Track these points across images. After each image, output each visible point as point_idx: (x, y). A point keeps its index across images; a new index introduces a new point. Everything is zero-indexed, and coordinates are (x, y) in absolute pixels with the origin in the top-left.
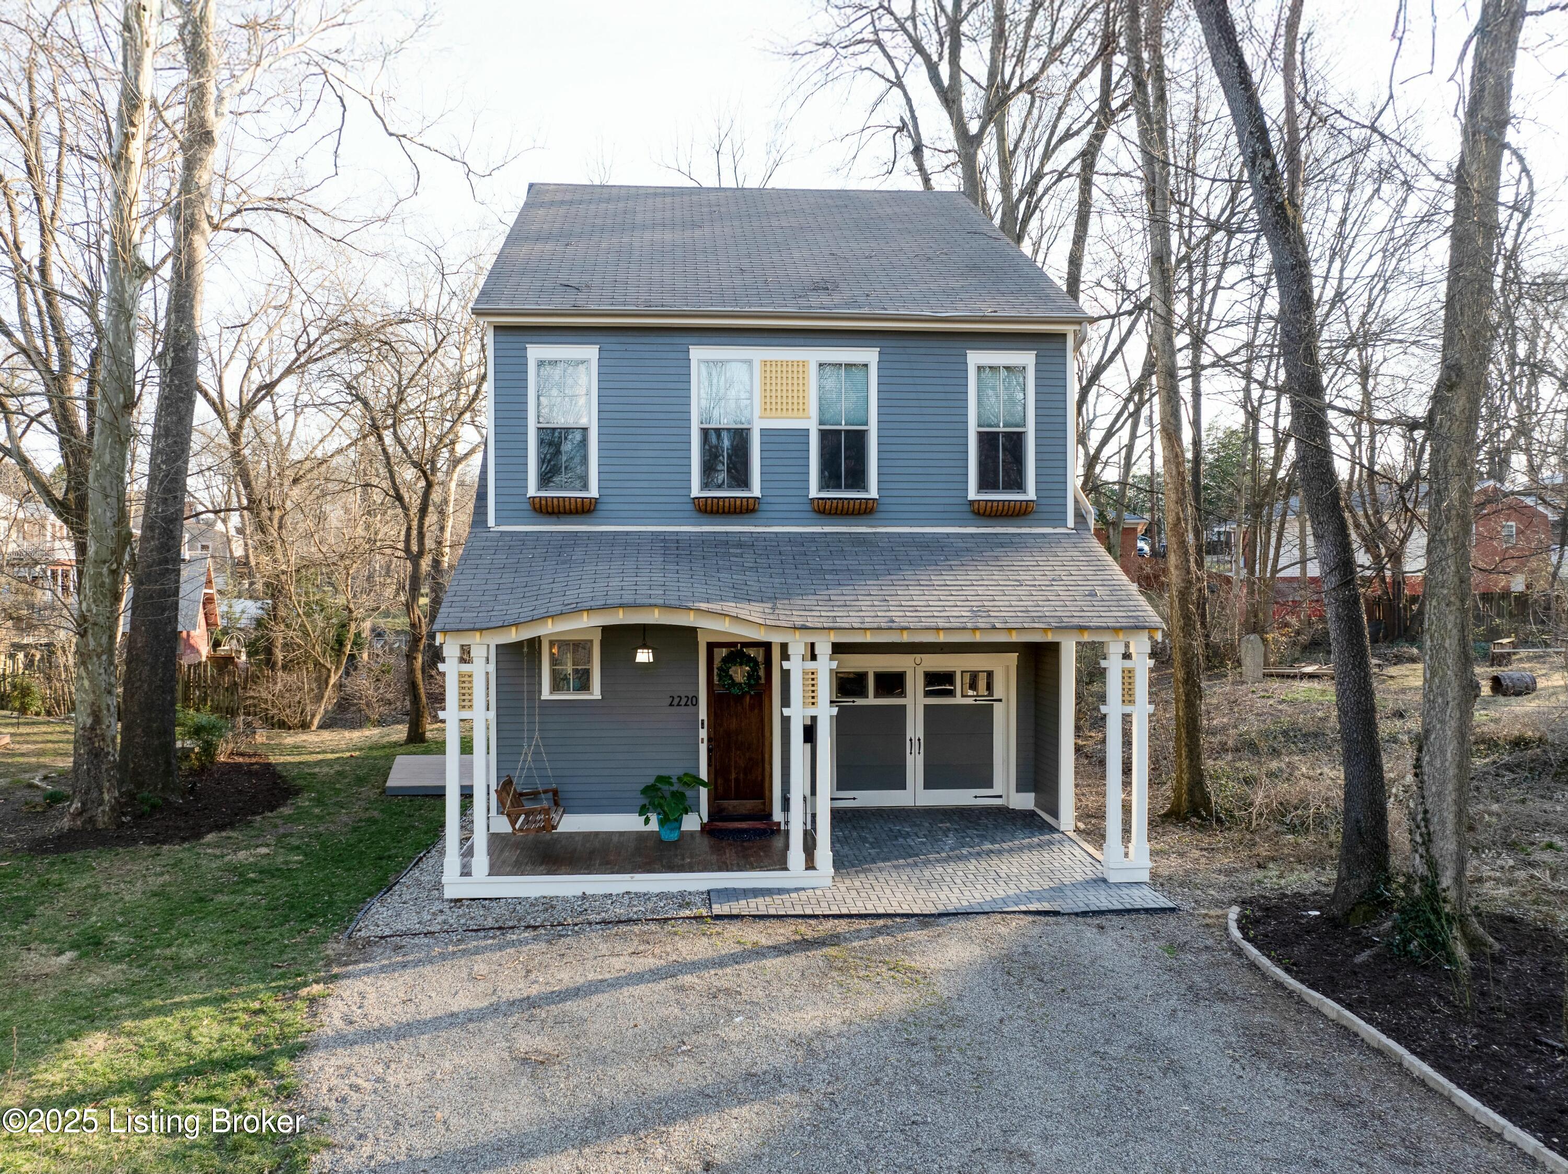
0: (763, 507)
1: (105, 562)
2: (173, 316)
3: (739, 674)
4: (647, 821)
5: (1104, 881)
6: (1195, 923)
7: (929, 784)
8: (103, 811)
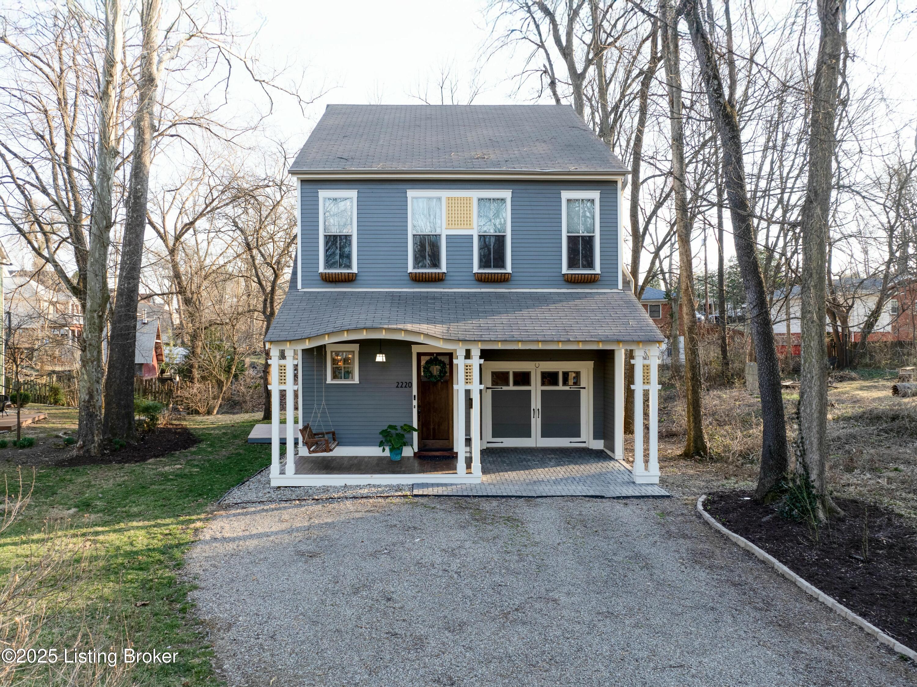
0: (447, 278)
1: (95, 311)
2: (133, 180)
3: (435, 370)
4: (384, 450)
5: (634, 483)
6: (679, 503)
7: (545, 434)
8: (94, 447)
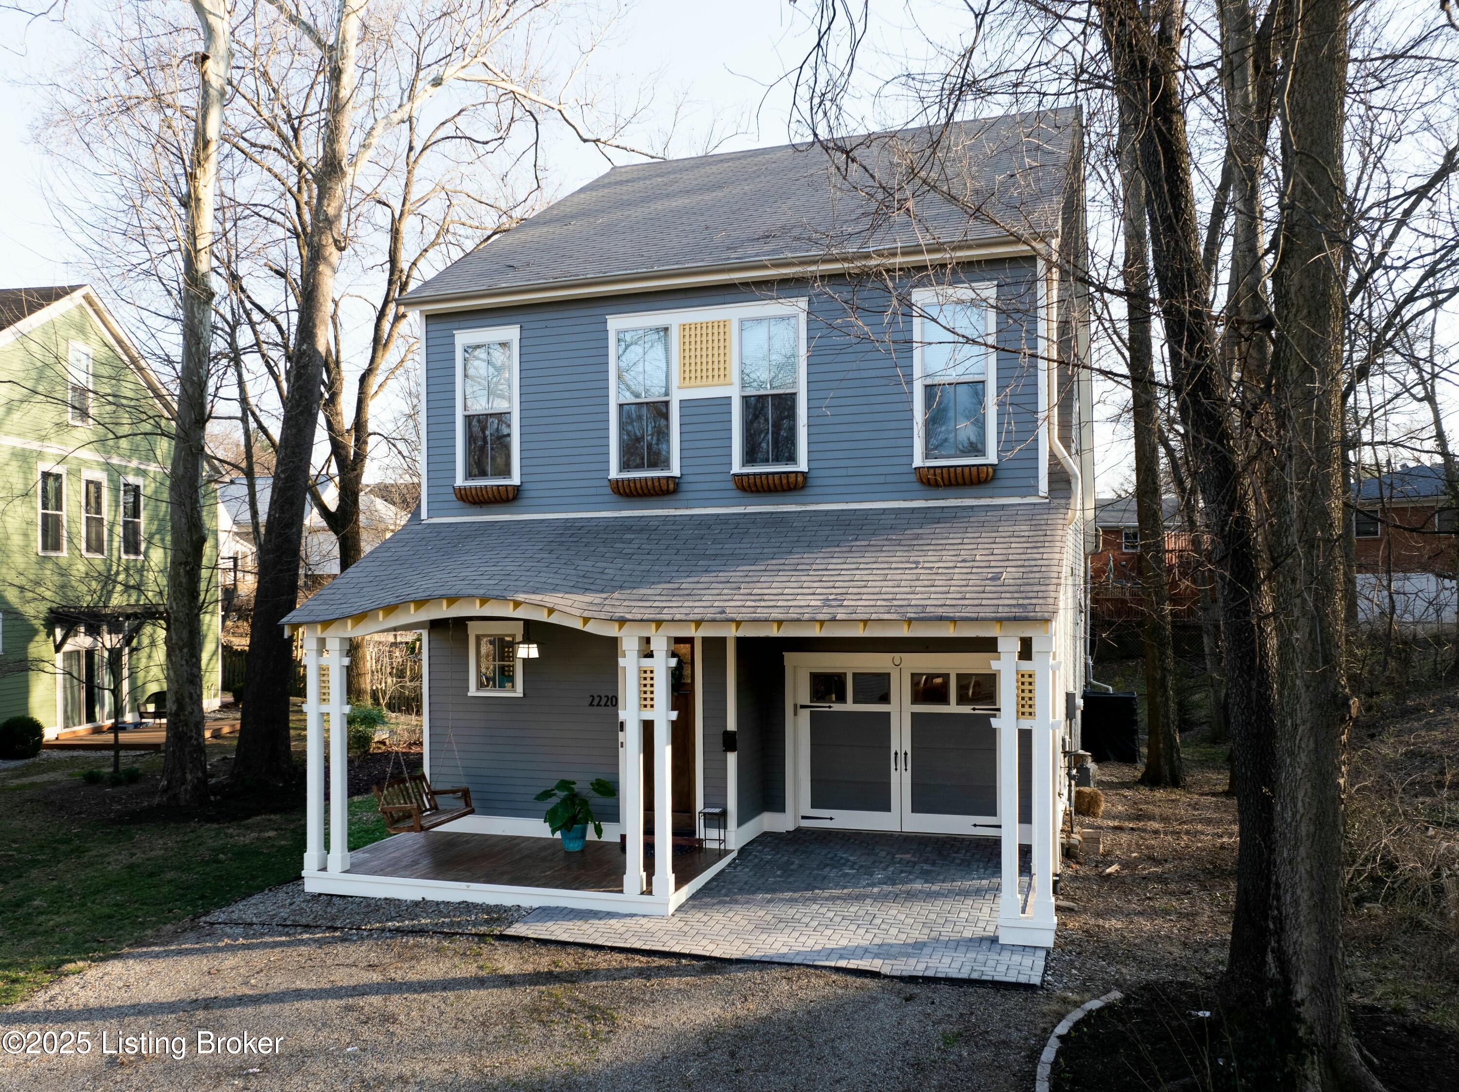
0: (681, 487)
1: (181, 564)
5: (997, 942)
7: (918, 806)
8: (186, 790)
